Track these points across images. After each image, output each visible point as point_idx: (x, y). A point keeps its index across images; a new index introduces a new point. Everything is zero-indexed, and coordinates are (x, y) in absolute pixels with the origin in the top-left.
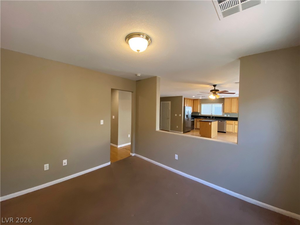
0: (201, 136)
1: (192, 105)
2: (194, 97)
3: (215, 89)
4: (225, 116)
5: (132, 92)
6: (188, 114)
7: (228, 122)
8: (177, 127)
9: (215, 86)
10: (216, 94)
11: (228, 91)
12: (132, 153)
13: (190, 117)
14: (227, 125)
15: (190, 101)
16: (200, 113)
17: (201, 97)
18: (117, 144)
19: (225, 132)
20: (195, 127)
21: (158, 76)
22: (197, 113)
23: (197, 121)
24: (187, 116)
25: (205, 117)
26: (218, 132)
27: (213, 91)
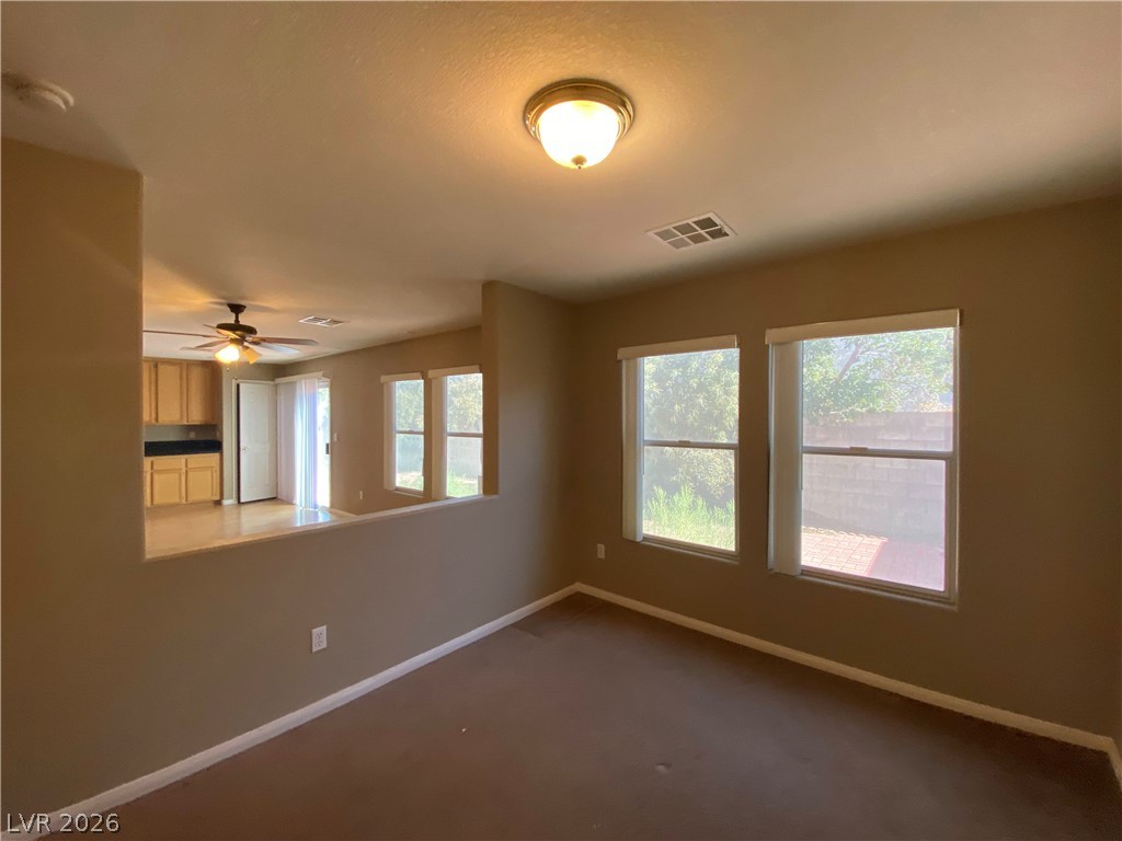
9: (233, 308)
10: (248, 344)
27: (234, 333)
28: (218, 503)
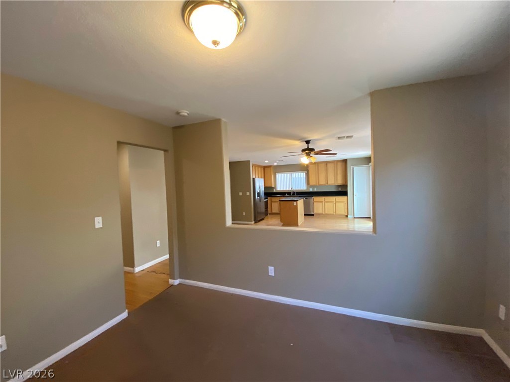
0: (283, 225)
1: (263, 176)
2: (266, 161)
3: (308, 147)
4: (311, 190)
5: (165, 151)
6: (260, 191)
7: (316, 199)
8: (244, 214)
9: (308, 142)
10: (311, 155)
11: (330, 150)
12: (173, 278)
13: (262, 194)
14: (315, 204)
15: (260, 169)
16: (275, 188)
17: (276, 162)
18: (133, 266)
19: (313, 215)
20: (269, 211)
21: (223, 120)
22: (272, 188)
23: (271, 202)
24: (259, 194)
25: (283, 194)
26: (305, 215)
27: (307, 151)
28: (347, 216)
